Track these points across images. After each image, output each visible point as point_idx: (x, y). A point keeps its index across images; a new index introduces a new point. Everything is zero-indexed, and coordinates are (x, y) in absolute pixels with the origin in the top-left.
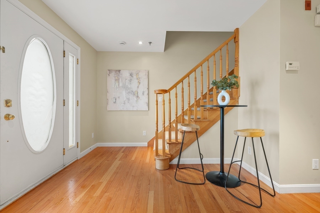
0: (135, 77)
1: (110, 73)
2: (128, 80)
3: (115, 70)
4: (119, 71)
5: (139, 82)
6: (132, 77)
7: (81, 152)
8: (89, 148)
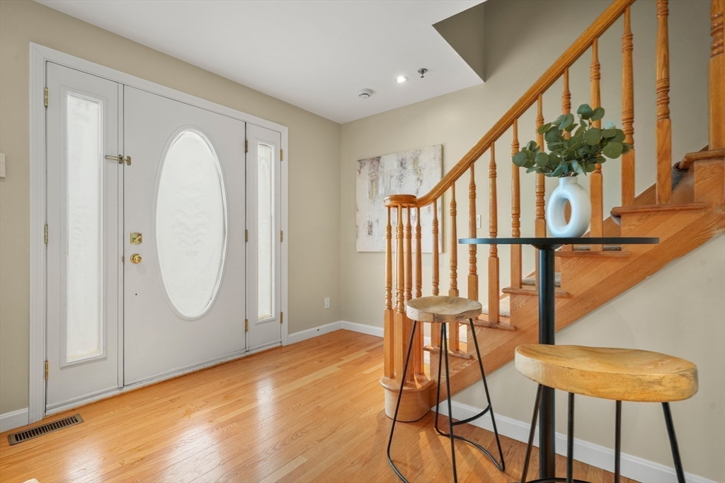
0: (410, 167)
1: (361, 167)
2: (395, 177)
3: (370, 159)
4: (378, 159)
5: (418, 179)
6: (405, 168)
7: (289, 334)
8: (317, 328)
